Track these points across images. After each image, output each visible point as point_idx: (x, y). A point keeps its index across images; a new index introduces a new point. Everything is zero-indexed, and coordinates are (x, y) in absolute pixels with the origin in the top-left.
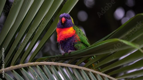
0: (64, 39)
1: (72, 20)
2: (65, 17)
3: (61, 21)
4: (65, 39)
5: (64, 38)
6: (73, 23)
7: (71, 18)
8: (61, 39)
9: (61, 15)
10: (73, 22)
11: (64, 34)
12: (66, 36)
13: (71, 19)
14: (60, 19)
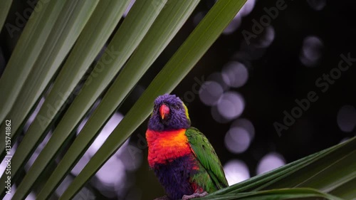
0: (163, 160)
1: (186, 110)
2: (167, 103)
3: (159, 113)
4: (167, 161)
5: (164, 158)
6: (188, 117)
7: (183, 105)
8: (156, 160)
9: (159, 99)
10: (187, 114)
11: (164, 146)
12: (170, 154)
13: (182, 108)
14: (155, 109)
